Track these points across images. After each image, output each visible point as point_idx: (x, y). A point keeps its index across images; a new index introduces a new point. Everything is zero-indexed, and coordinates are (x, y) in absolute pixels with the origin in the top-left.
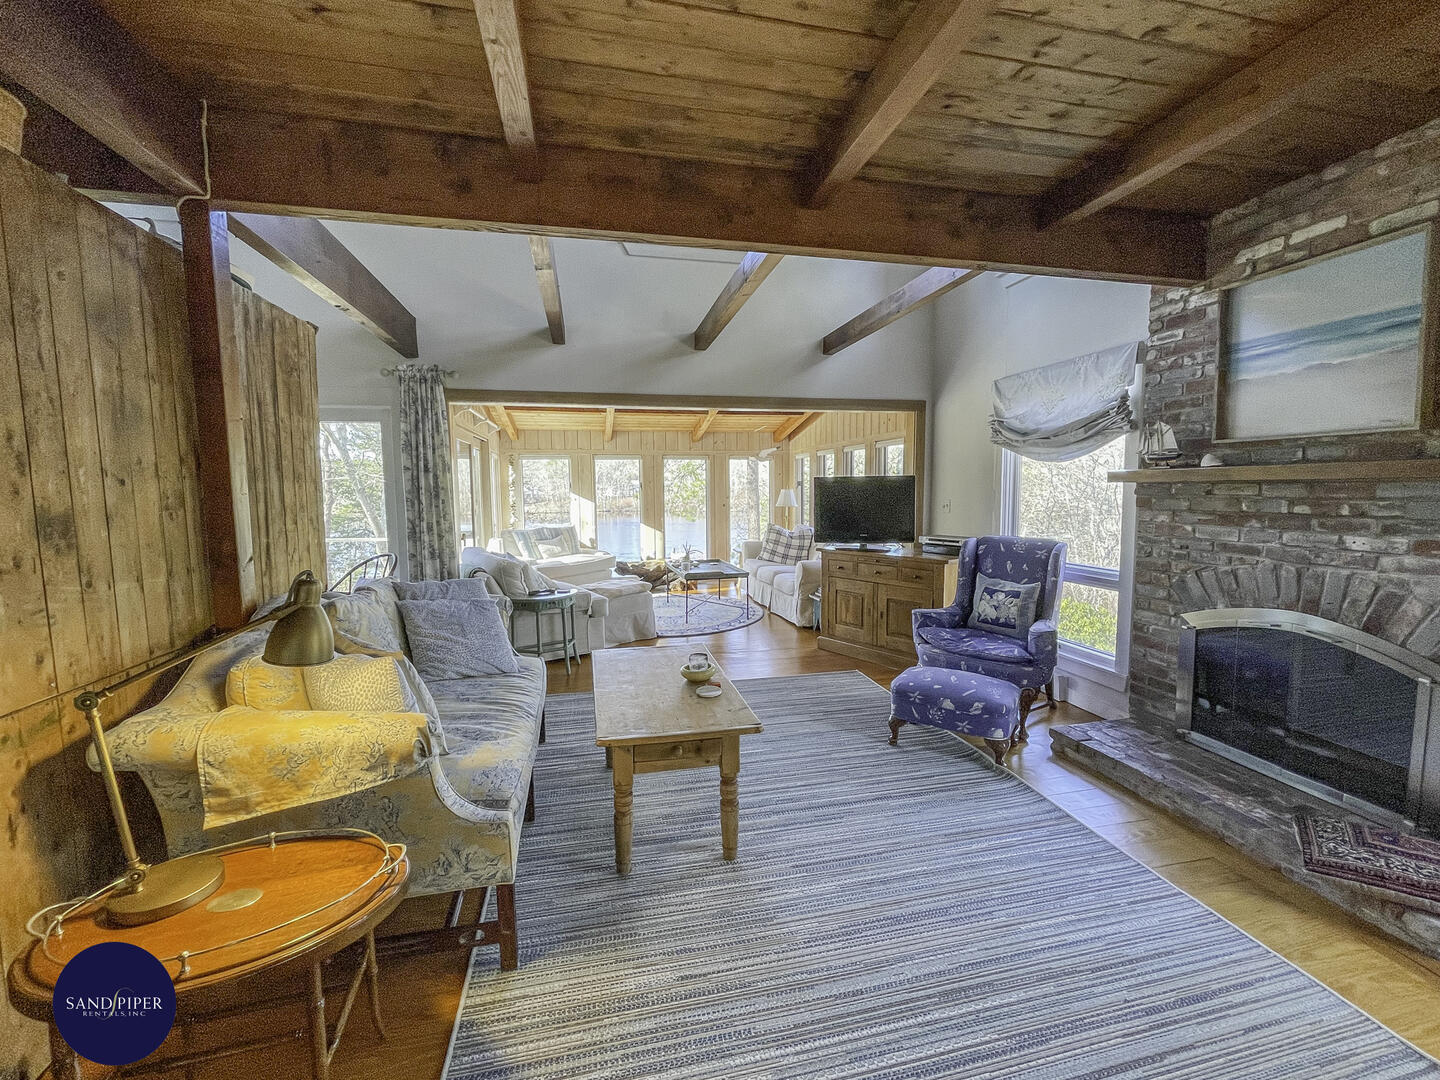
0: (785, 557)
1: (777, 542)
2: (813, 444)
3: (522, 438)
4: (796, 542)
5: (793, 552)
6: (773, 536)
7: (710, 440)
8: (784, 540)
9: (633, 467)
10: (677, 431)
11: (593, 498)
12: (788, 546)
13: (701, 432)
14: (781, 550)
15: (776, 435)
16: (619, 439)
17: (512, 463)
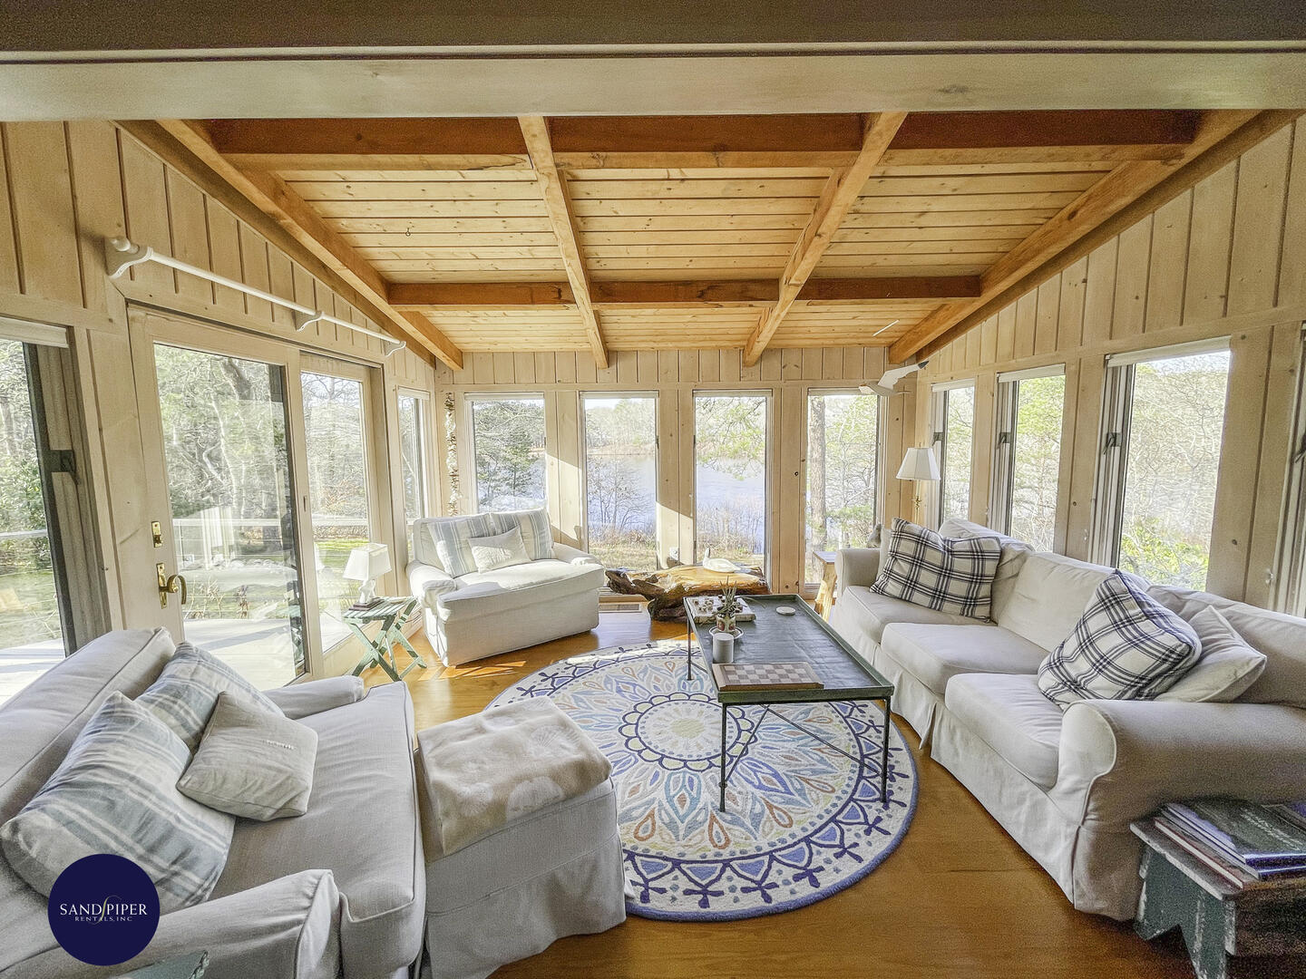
0: (939, 596)
1: (917, 562)
2: (987, 357)
3: (467, 364)
4: (963, 565)
5: (958, 588)
6: (907, 547)
7: (774, 363)
8: (934, 557)
9: (644, 408)
10: (719, 349)
11: (582, 460)
12: (945, 572)
13: (759, 347)
14: (928, 579)
15: (895, 350)
16: (622, 365)
17: (450, 406)
